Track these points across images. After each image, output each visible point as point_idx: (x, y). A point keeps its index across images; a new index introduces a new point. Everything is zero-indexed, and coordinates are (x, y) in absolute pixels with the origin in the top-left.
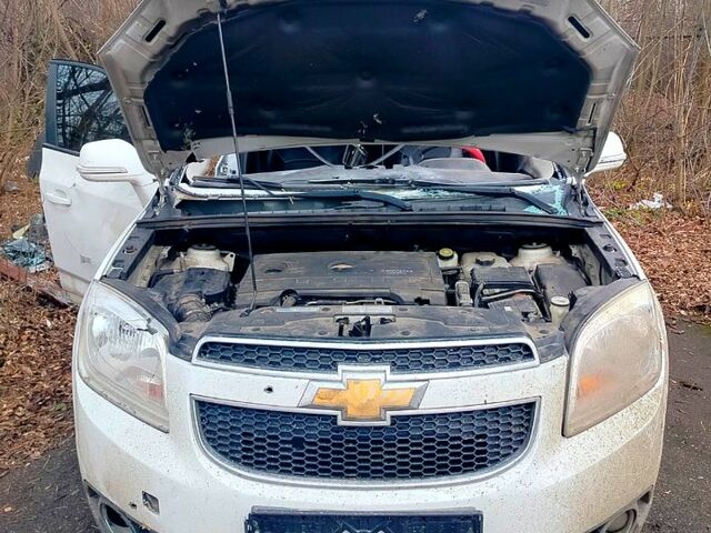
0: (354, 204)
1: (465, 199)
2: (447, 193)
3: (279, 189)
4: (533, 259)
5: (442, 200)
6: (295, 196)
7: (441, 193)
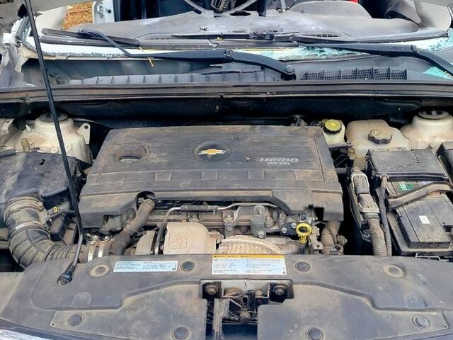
0: (225, 67)
1: (356, 59)
2: (335, 52)
3: (137, 46)
4: (434, 132)
5: (329, 61)
6: (155, 56)
7: (328, 52)
